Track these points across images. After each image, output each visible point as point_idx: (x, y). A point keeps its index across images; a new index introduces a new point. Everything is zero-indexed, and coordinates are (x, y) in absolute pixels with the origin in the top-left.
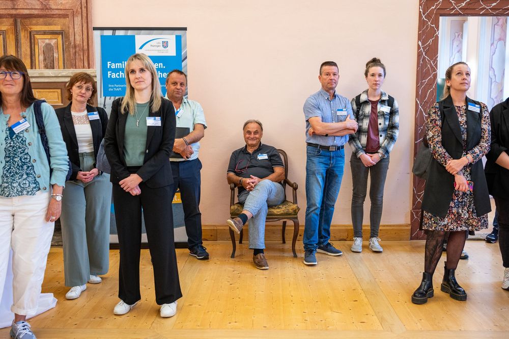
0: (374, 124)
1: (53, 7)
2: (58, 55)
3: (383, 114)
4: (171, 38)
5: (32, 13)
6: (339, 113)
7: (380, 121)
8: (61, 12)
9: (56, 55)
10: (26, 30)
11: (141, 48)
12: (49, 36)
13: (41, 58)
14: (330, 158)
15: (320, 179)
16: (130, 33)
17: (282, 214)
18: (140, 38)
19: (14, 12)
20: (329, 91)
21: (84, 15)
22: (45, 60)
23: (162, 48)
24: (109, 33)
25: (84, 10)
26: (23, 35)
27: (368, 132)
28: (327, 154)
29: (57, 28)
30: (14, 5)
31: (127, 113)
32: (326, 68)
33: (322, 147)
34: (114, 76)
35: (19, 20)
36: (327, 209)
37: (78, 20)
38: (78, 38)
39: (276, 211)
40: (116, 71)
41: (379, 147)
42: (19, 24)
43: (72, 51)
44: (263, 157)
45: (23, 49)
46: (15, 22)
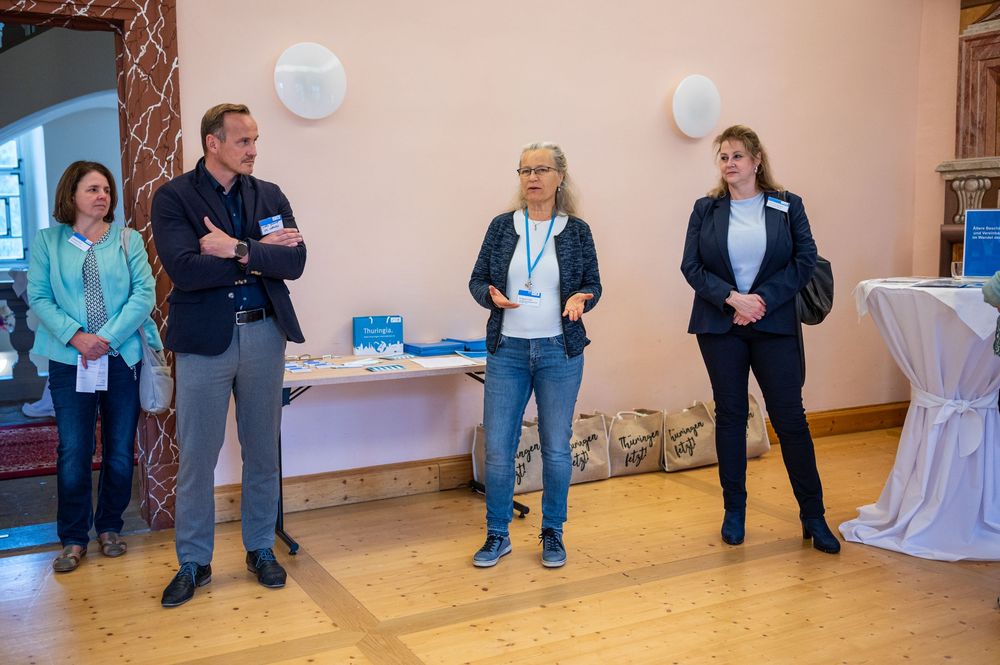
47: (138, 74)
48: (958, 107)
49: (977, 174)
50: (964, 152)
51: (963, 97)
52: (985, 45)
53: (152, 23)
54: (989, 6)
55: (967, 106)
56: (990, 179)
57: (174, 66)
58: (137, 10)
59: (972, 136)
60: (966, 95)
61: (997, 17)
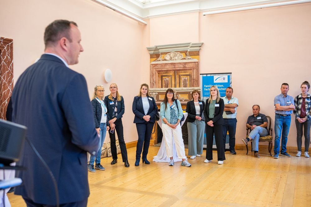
0: (303, 106)
1: (187, 67)
2: (188, 83)
3: (307, 103)
4: (226, 76)
5: (180, 69)
6: (287, 102)
7: (306, 105)
8: (189, 68)
9: (187, 83)
10: (178, 74)
11: (216, 80)
12: (185, 76)
13: (183, 84)
14: (284, 119)
15: (280, 127)
16: (212, 75)
17: (265, 139)
18: (215, 77)
19: (174, 69)
20: (284, 94)
21: (197, 69)
22: (184, 84)
23: (223, 80)
24: (205, 75)
25: (197, 67)
26: (177, 76)
27: (301, 109)
28: (283, 117)
29: (188, 74)
30: (174, 67)
31: (210, 103)
32: (284, 86)
33: (280, 114)
35: (176, 71)
36: (284, 139)
37: (195, 70)
38: (195, 77)
39: (263, 138)
40: (207, 88)
41: (306, 115)
42: (176, 73)
43: (193, 81)
44: (259, 118)
45: (177, 81)
46: (175, 72)
47: (4, 63)
48: (150, 78)
49: (155, 91)
50: (152, 87)
52: (155, 66)
53: (7, 51)
55: (152, 78)
56: (158, 92)
57: (12, 62)
58: (4, 47)
60: (152, 75)
61: (158, 61)
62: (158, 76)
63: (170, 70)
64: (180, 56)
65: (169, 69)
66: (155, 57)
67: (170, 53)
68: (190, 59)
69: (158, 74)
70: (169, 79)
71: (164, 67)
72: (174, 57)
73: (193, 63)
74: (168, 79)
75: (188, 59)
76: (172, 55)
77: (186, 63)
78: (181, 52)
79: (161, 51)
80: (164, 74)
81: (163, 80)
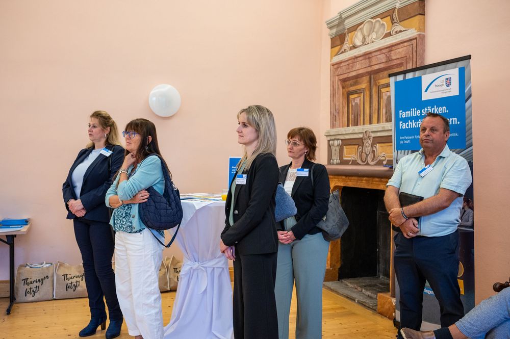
1: (394, 58)
5: (380, 67)
8: (399, 61)
10: (376, 85)
11: (426, 91)
13: (384, 111)
16: (417, 74)
18: (426, 79)
19: (369, 69)
22: (386, 113)
23: (445, 87)
25: (414, 54)
26: (374, 90)
30: (370, 62)
34: (404, 126)
35: (372, 77)
40: (405, 120)
42: (372, 80)
45: (374, 105)
46: (370, 78)
48: (331, 101)
49: (337, 137)
50: (333, 126)
51: (332, 96)
52: (338, 68)
54: (339, 47)
55: (333, 101)
56: (341, 140)
59: (335, 116)
60: (333, 95)
61: (342, 52)
62: (343, 94)
63: (361, 76)
64: (382, 30)
65: (361, 72)
66: (338, 42)
67: (362, 25)
68: (401, 31)
69: (343, 88)
70: (360, 100)
71: (352, 67)
72: (368, 36)
73: (406, 44)
74: (357, 101)
75: (396, 32)
76: (366, 28)
77: (391, 47)
78: (383, 16)
79: (349, 23)
80: (352, 89)
81: (350, 105)
